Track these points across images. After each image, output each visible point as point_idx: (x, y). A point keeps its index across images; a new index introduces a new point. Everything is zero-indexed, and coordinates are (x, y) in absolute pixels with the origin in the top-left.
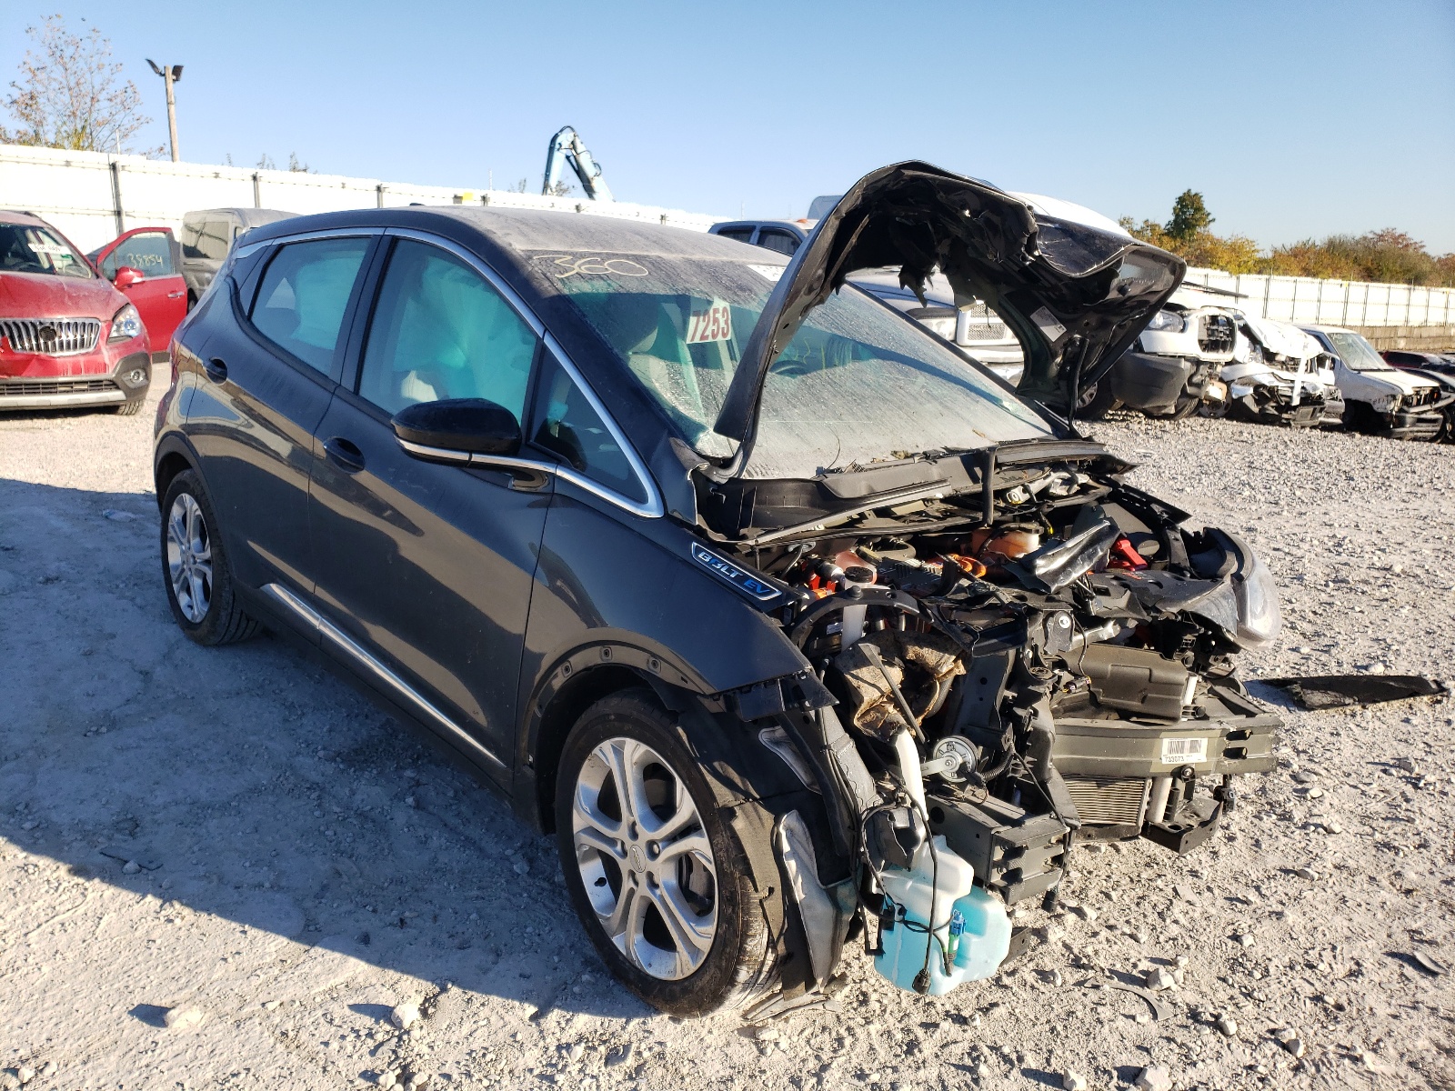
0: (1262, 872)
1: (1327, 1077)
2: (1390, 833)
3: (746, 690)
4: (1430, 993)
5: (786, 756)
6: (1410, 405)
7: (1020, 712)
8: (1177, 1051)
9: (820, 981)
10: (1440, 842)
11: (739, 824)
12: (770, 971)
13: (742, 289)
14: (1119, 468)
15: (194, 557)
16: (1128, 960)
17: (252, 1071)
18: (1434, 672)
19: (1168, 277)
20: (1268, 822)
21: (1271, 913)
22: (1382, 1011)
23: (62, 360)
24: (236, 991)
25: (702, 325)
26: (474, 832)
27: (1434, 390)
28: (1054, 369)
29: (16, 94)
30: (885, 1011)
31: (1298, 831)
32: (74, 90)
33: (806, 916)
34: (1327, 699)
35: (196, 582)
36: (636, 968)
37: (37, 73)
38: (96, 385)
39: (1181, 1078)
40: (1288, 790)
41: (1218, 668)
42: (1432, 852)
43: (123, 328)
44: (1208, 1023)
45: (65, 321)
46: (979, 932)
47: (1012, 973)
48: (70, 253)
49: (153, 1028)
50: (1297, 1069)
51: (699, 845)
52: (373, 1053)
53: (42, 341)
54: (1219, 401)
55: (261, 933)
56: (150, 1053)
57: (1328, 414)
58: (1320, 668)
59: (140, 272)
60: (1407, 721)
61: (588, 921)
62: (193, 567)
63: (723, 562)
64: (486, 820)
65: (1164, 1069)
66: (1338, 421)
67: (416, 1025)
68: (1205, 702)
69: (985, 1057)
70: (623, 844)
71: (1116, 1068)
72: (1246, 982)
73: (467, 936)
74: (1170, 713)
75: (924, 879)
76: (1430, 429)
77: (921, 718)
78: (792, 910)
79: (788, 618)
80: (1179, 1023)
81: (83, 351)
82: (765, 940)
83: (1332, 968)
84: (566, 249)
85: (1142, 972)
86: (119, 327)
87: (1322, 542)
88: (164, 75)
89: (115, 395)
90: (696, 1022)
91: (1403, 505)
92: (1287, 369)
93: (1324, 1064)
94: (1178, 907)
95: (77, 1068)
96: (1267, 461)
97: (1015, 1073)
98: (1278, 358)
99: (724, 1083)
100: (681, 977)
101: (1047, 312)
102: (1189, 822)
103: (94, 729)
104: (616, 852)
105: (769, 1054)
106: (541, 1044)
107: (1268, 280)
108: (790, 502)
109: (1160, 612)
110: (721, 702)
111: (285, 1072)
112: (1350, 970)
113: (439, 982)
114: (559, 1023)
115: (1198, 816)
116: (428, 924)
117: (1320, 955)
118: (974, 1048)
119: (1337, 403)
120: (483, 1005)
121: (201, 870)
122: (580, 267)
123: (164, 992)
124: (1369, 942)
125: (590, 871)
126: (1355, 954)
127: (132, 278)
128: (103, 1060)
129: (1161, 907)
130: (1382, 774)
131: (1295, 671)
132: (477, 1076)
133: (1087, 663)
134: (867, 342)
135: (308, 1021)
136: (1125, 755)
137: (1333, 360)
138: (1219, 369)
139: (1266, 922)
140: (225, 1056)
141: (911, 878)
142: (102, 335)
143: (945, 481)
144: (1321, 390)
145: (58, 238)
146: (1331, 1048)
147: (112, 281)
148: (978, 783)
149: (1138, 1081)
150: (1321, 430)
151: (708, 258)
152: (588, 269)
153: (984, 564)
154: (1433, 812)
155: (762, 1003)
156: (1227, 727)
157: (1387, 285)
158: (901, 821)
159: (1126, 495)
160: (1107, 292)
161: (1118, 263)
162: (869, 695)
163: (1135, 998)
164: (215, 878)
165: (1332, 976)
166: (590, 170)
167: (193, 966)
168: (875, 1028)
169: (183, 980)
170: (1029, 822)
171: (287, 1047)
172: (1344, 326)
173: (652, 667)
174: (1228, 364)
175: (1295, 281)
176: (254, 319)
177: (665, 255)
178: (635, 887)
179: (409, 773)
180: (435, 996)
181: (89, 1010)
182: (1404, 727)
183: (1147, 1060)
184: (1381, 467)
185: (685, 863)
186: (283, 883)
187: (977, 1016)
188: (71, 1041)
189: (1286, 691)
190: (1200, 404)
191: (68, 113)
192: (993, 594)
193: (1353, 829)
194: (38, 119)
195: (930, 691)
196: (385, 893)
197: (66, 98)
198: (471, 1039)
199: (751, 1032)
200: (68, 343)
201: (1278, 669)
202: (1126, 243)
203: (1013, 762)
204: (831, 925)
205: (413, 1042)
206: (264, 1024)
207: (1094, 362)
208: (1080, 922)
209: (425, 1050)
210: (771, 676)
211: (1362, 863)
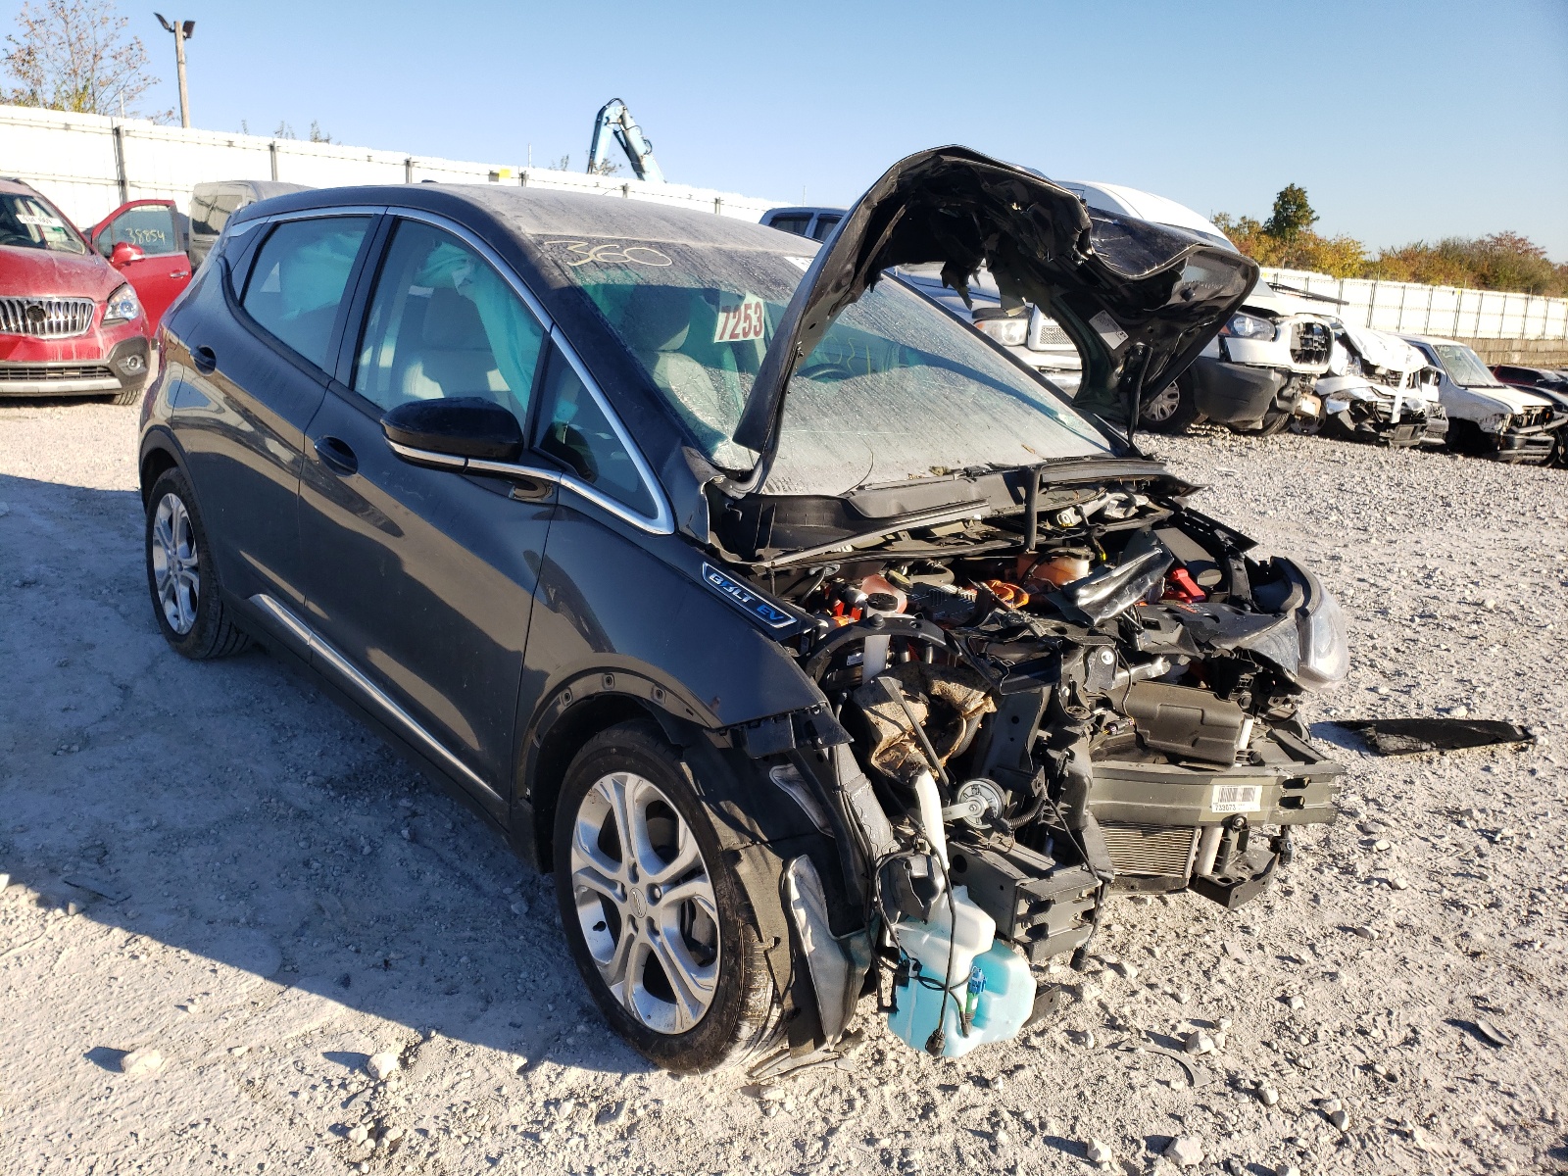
0: (1318, 930)
1: (1373, 1154)
2: (1460, 890)
3: (754, 724)
4: (1492, 1065)
5: (798, 796)
6: (1519, 426)
7: (1054, 754)
8: (1212, 1120)
9: (830, 1038)
10: (1514, 901)
11: (744, 869)
12: (775, 1028)
13: (777, 283)
14: (1181, 489)
15: (180, 563)
16: (1167, 1021)
17: (213, 1121)
18: (1521, 717)
19: (1240, 282)
20: (1329, 875)
21: (1325, 974)
22: (1438, 1084)
23: (51, 343)
24: (202, 1035)
25: (732, 322)
26: (473, 868)
27: (1546, 409)
28: (1114, 380)
29: (13, 49)
30: (901, 1071)
31: (1360, 886)
32: (75, 45)
33: (815, 969)
34: (1402, 744)
35: (183, 591)
36: (635, 1020)
37: (36, 26)
38: (89, 372)
39: (1214, 1150)
40: (1353, 842)
41: (1279, 710)
42: (1504, 913)
43: (119, 310)
44: (1247, 1091)
45: (55, 300)
46: (1000, 990)
47: (1041, 1033)
48: (62, 225)
49: (109, 1072)
50: (1342, 1143)
51: (701, 890)
52: (345, 1105)
53: (29, 322)
54: (1313, 417)
55: (234, 971)
56: (103, 1099)
57: (1431, 433)
58: (1398, 710)
59: (138, 248)
60: (1487, 769)
61: (585, 968)
62: (179, 574)
63: (735, 585)
64: (485, 855)
65: (1196, 1141)
66: (1440, 441)
67: (394, 1075)
68: (1262, 747)
69: (1005, 1123)
70: (623, 886)
71: (1144, 1138)
72: (1292, 1048)
73: (456, 979)
74: (1222, 758)
75: (941, 933)
76: (1541, 451)
77: (945, 758)
78: (799, 961)
79: (805, 647)
80: (1216, 1090)
81: (76, 334)
82: (770, 995)
83: (1385, 1034)
84: (582, 235)
85: (1182, 1035)
86: (114, 308)
87: (1410, 573)
88: (174, 31)
89: (110, 383)
90: (696, 1079)
91: (1501, 535)
92: (1388, 384)
93: (1370, 1139)
94: (1226, 964)
95: (24, 1114)
96: (1359, 483)
97: (1037, 1141)
98: (1378, 371)
99: (722, 1145)
100: (681, 1031)
101: (1107, 316)
102: (1240, 874)
103: (65, 747)
104: (616, 895)
105: (773, 1114)
106: (528, 1099)
107: (1374, 285)
108: (813, 520)
109: (1214, 649)
110: (728, 737)
111: (248, 1124)
112: (1406, 1038)
113: (422, 1029)
114: (549, 1077)
115: (1251, 868)
116: (414, 967)
117: (1374, 1020)
118: (995, 1113)
119: (1441, 422)
120: (468, 1055)
121: (172, 902)
122: (596, 254)
123: (123, 1034)
124: (1429, 1007)
125: (589, 914)
126: (1412, 1021)
127: (131, 254)
128: (52, 1106)
129: (1208, 965)
130: (1455, 826)
131: (1371, 713)
132: (456, 1132)
133: (1130, 701)
134: (912, 345)
135: (277, 1069)
136: (1172, 802)
137: (1439, 375)
138: (1314, 381)
139: (1319, 985)
140: (185, 1104)
141: (928, 931)
142: (96, 316)
143: (983, 501)
144: (1423, 407)
145: (50, 209)
146: (1380, 1122)
147: (108, 257)
148: (1004, 831)
149: (1167, 1152)
150: (1422, 450)
151: (741, 248)
152: (604, 257)
153: (1027, 592)
154: (1508, 869)
155: (770, 1059)
156: (1284, 774)
157: (1504, 294)
158: (918, 869)
159: (1188, 520)
160: (1169, 297)
161: (1181, 265)
162: (888, 732)
163: (1170, 1062)
164: (186, 911)
165: (1385, 1043)
166: (639, 148)
167: (157, 1006)
168: (890, 1089)
169: (145, 1021)
170: (1057, 874)
171: (253, 1097)
172: (1454, 338)
173: (656, 697)
174: (1323, 376)
175: (1404, 287)
176: (248, 304)
177: (692, 244)
178: (635, 934)
179: (404, 802)
180: (417, 1045)
181: (41, 1051)
182: (1484, 776)
183: (1179, 1130)
184: (1482, 493)
185: (688, 909)
186: (261, 919)
187: (1000, 1079)
188: (19, 1084)
189: (1357, 734)
190: (1291, 419)
191: (68, 71)
192: (1027, 626)
193: (1421, 885)
194: (36, 76)
195: (957, 728)
196: (370, 932)
197: (66, 54)
198: (452, 1092)
199: (755, 1091)
200: (58, 324)
201: (1353, 711)
202: (1191, 242)
203: (1045, 807)
204: (842, 980)
205: (389, 1094)
206: (229, 1071)
207: (1158, 373)
208: (1119, 980)
209: (402, 1102)
210: (782, 710)
211: (1427, 922)
